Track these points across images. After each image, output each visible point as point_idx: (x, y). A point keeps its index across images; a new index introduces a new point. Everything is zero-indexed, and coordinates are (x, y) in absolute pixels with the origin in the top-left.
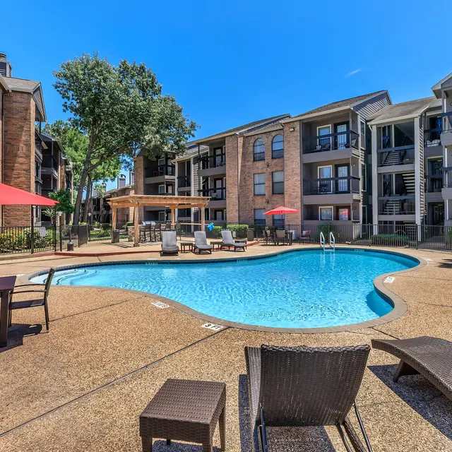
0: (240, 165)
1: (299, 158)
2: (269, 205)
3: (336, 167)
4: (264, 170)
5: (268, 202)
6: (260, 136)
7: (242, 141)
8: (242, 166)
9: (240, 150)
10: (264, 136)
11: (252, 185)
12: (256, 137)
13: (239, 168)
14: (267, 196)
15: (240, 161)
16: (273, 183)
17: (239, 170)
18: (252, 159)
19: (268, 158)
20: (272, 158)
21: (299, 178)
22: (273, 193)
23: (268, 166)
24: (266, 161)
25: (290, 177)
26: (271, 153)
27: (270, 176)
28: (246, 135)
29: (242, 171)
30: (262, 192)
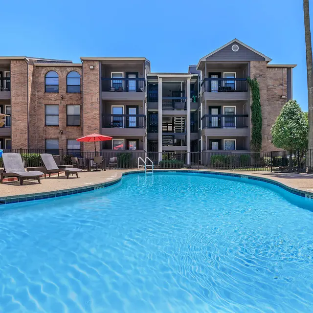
0: (30, 93)
1: (98, 94)
2: (63, 136)
3: (127, 107)
4: (58, 102)
5: (62, 133)
6: (53, 69)
7: (32, 69)
8: (32, 95)
9: (30, 78)
10: (58, 69)
11: (44, 116)
12: (49, 69)
13: (29, 96)
14: (60, 128)
15: (30, 89)
16: (67, 115)
17: (29, 98)
18: (43, 90)
19: (62, 91)
20: (67, 92)
21: (98, 112)
22: (67, 125)
23: (62, 98)
24: (60, 94)
25: (88, 111)
26: (65, 87)
27: (65, 109)
28: (36, 64)
29: (32, 99)
30: (56, 123)
